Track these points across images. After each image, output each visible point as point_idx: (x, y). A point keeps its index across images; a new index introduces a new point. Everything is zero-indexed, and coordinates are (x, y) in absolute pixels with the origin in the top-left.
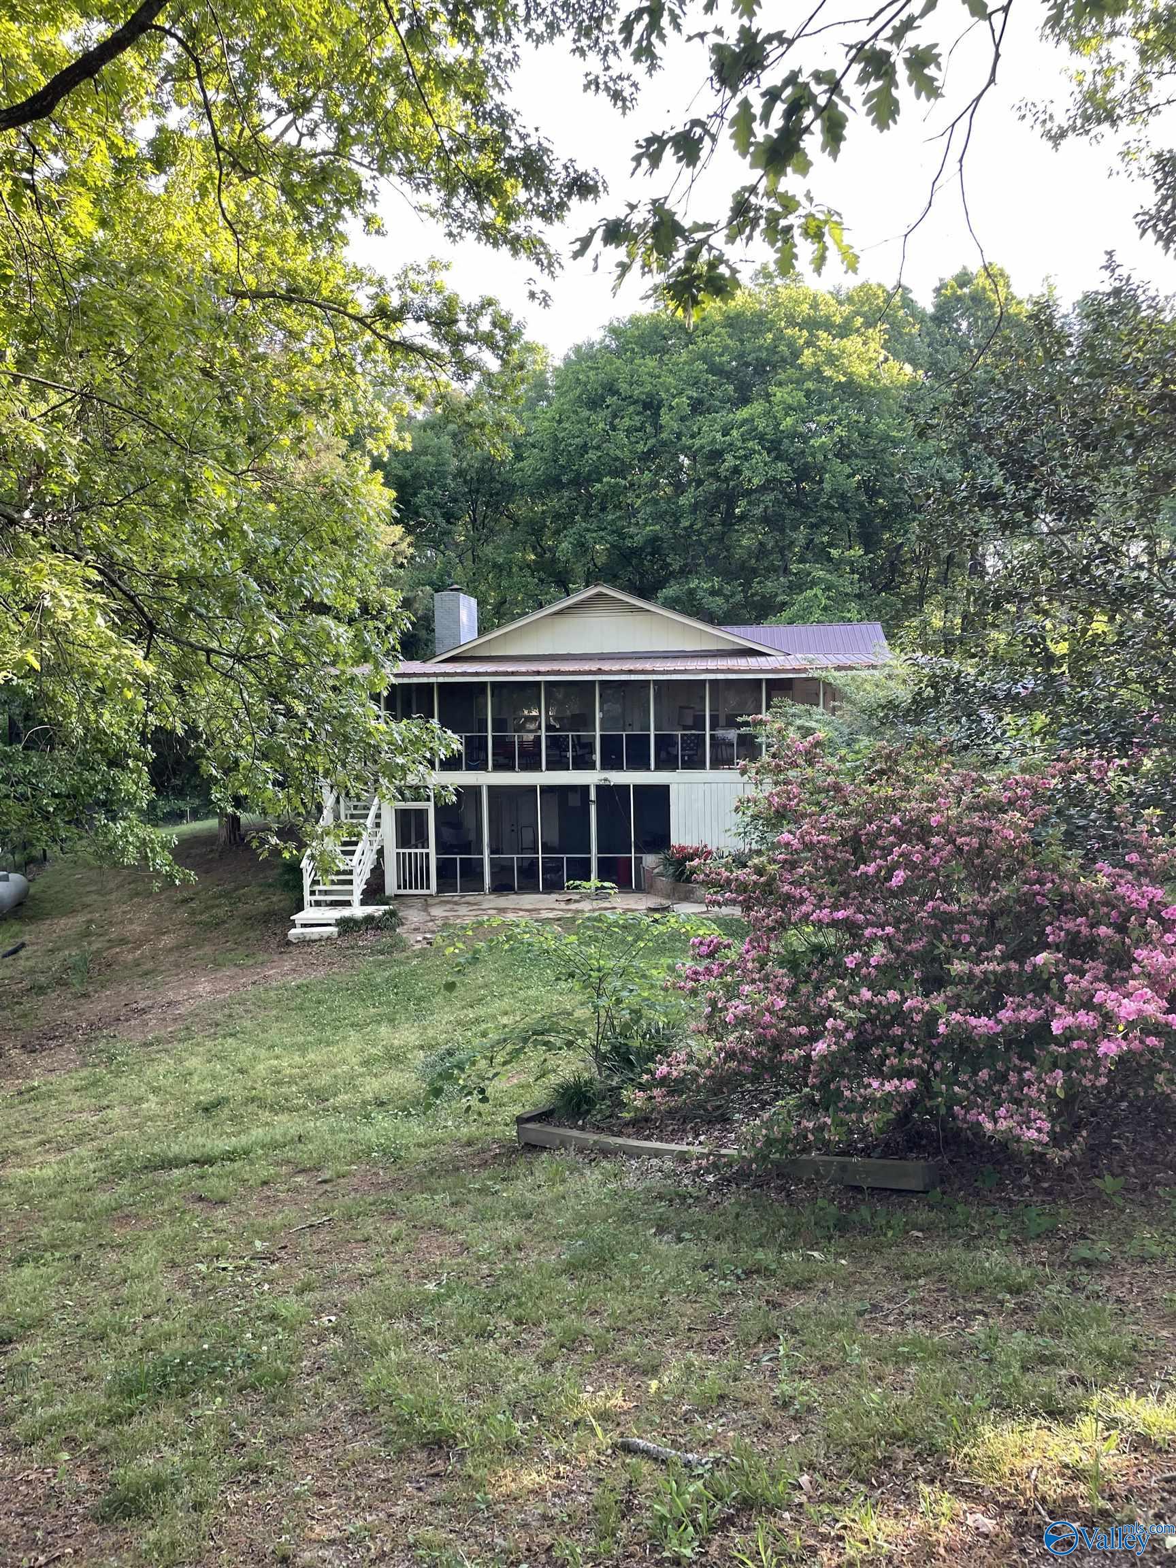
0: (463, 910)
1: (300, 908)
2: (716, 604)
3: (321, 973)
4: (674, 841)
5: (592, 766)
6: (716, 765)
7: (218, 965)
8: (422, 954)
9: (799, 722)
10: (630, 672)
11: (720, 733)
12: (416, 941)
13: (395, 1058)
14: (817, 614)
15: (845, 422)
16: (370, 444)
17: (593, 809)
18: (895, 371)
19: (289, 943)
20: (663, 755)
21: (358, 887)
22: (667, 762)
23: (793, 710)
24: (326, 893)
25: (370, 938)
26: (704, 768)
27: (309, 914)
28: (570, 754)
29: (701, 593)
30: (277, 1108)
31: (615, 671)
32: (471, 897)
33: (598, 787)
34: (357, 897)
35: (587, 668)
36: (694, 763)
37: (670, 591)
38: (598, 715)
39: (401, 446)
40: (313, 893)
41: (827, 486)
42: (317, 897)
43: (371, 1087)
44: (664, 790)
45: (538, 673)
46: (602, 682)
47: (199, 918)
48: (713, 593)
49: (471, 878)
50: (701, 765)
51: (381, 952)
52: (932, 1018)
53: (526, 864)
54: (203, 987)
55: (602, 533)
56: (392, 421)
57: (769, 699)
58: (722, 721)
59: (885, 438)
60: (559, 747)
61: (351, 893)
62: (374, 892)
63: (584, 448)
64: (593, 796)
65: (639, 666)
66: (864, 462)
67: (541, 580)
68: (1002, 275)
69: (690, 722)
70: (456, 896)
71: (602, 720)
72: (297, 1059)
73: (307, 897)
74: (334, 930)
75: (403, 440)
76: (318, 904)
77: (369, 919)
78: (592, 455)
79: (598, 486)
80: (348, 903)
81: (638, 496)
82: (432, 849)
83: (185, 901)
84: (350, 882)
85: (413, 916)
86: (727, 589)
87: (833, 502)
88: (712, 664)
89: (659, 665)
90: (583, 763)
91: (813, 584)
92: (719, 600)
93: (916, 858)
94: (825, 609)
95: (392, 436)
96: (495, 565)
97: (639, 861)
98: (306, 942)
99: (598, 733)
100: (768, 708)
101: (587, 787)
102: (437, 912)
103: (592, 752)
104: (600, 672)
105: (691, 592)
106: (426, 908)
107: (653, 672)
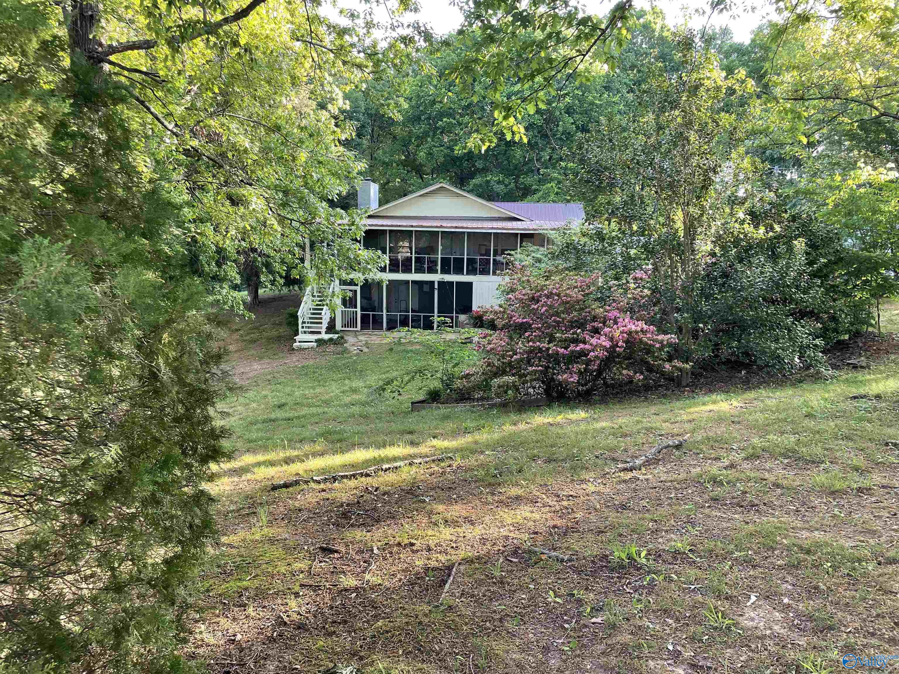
0: (374, 338)
1: (297, 334)
2: (500, 189)
3: (311, 362)
4: (474, 308)
5: (436, 272)
6: (494, 273)
7: (261, 358)
8: (357, 355)
9: (533, 254)
10: (456, 227)
11: (498, 258)
12: (354, 350)
13: (355, 391)
14: (552, 196)
15: (571, 95)
16: (330, 106)
17: (436, 292)
18: (599, 68)
19: (293, 349)
20: (470, 268)
21: (325, 325)
22: (472, 271)
23: (531, 249)
24: (309, 327)
25: (332, 348)
26: (489, 274)
27: (301, 337)
28: (426, 266)
29: (492, 183)
30: (309, 406)
31: (449, 226)
32: (377, 332)
33: (439, 282)
34: (324, 330)
35: (435, 225)
36: (485, 272)
37: (477, 181)
38: (440, 248)
39: (344, 107)
40: (303, 327)
41: (560, 129)
42: (305, 329)
43: (347, 399)
44: (470, 285)
45: (412, 226)
46: (442, 232)
47: (245, 338)
48: (499, 182)
49: (377, 324)
50: (488, 273)
51: (337, 354)
52: (548, 349)
53: (402, 317)
54: (256, 366)
55: (442, 148)
56: (340, 95)
57: (521, 243)
58: (499, 252)
59: (592, 104)
60: (420, 262)
61: (321, 328)
62: (331, 328)
63: (434, 102)
64: (436, 286)
65: (460, 224)
66: (580, 116)
67: (408, 171)
68: (661, 13)
69: (484, 252)
70: (370, 332)
71: (442, 250)
72: (312, 391)
73: (300, 329)
74: (315, 344)
75: (345, 104)
76: (305, 332)
77: (331, 340)
78: (438, 106)
79: (440, 123)
80: (319, 333)
81: (462, 129)
82: (359, 309)
83: (237, 330)
84: (321, 323)
85: (350, 339)
86: (507, 181)
87: (563, 137)
88: (495, 224)
89: (470, 224)
90: (432, 270)
91: (552, 180)
92: (502, 187)
93: (549, 303)
94: (557, 193)
95: (340, 102)
96: (384, 163)
97: (457, 317)
98: (301, 349)
99: (440, 256)
100: (521, 247)
101: (433, 282)
102: (362, 338)
103: (436, 265)
104: (441, 227)
105: (488, 182)
106: (356, 336)
107: (467, 228)
